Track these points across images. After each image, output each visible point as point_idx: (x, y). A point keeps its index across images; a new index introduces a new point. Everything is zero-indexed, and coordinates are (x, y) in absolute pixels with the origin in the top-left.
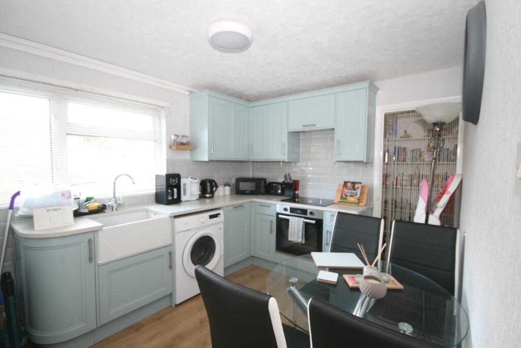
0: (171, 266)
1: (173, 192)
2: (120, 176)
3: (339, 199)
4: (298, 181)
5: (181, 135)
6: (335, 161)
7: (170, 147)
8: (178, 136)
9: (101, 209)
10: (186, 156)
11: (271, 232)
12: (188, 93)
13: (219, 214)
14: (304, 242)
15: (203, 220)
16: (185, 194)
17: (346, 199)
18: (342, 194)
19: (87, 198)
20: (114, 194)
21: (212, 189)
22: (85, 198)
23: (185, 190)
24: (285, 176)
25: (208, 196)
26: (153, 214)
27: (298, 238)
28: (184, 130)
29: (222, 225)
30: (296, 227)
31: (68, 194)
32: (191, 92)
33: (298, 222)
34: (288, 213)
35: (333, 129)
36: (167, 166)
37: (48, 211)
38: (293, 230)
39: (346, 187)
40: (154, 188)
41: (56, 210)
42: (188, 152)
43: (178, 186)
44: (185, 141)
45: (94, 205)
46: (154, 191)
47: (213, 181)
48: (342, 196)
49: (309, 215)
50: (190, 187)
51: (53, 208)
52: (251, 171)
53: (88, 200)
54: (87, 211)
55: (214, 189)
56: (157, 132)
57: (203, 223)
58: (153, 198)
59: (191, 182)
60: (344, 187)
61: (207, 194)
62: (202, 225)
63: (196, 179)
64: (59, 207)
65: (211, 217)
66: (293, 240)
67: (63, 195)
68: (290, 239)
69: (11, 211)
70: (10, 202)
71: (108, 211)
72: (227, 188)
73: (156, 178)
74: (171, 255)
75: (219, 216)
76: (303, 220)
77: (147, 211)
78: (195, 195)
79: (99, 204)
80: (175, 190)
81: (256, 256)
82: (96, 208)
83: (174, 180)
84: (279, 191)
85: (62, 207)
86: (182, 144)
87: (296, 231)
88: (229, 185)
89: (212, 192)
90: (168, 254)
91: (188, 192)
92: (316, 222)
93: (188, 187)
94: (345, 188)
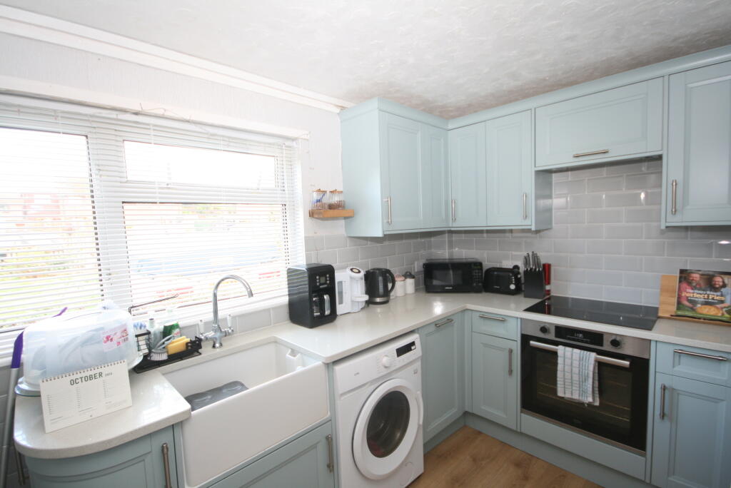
0: (331, 466)
1: (322, 301)
2: (223, 280)
3: (673, 309)
4: (549, 266)
5: (328, 190)
6: (663, 227)
7: (312, 214)
8: (324, 192)
9: (194, 348)
10: (338, 229)
11: (511, 372)
12: (338, 110)
13: (413, 344)
14: (597, 403)
15: (385, 360)
16: (341, 302)
17: (693, 309)
18: (679, 297)
19: (165, 327)
20: (216, 312)
21: (385, 286)
22: (162, 328)
23: (341, 293)
24: (525, 258)
25: (378, 300)
26: (290, 351)
27: (583, 392)
28: (332, 182)
29: (418, 365)
30: (576, 370)
31: (119, 334)
32: (343, 108)
33: (581, 359)
34: (552, 336)
35: (660, 158)
36: (306, 250)
37: (73, 382)
38: (568, 376)
39: (689, 283)
40: (286, 291)
41: (91, 378)
42: (342, 222)
43: (331, 290)
44: (335, 199)
45: (178, 342)
46: (286, 300)
47: (388, 271)
48: (679, 303)
49: (607, 347)
50: (351, 288)
51: (83, 375)
52: (447, 248)
53: (167, 331)
54: (164, 357)
55: (390, 285)
56: (286, 188)
57: (386, 367)
58: (286, 312)
59: (351, 278)
60: (680, 282)
61: (379, 297)
62: (385, 372)
63: (359, 272)
64: (97, 371)
65: (401, 352)
66: (568, 395)
67: (108, 338)
68: (560, 394)
69: (14, 370)
70: (12, 350)
71: (206, 350)
72: (410, 282)
73: (288, 273)
74: (330, 442)
75: (413, 348)
76: (593, 355)
77: (276, 342)
78: (358, 302)
79: (188, 340)
80: (326, 297)
81: (475, 412)
82: (183, 348)
83: (323, 280)
84: (513, 287)
85: (104, 370)
86: (331, 207)
87: (576, 378)
88: (412, 276)
89: (387, 293)
90: (324, 441)
91: (346, 297)
92: (630, 364)
93: (346, 288)
94: (684, 285)
